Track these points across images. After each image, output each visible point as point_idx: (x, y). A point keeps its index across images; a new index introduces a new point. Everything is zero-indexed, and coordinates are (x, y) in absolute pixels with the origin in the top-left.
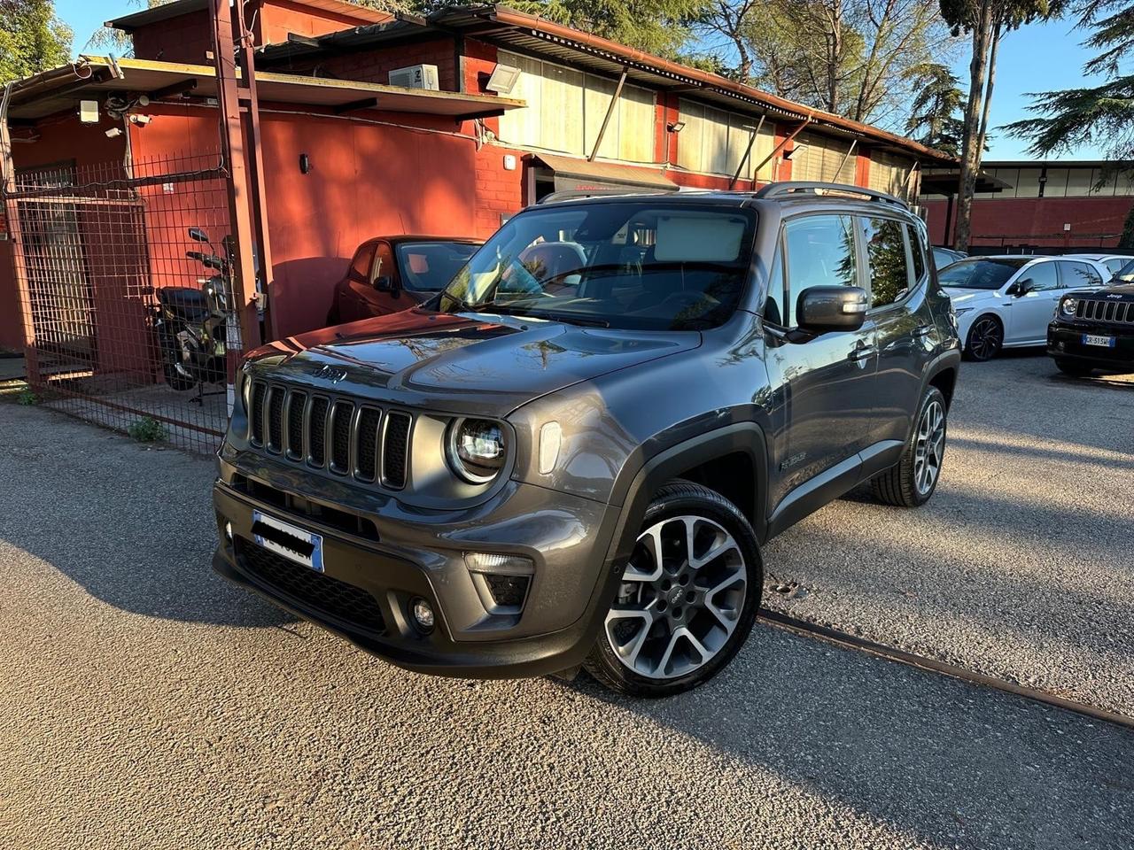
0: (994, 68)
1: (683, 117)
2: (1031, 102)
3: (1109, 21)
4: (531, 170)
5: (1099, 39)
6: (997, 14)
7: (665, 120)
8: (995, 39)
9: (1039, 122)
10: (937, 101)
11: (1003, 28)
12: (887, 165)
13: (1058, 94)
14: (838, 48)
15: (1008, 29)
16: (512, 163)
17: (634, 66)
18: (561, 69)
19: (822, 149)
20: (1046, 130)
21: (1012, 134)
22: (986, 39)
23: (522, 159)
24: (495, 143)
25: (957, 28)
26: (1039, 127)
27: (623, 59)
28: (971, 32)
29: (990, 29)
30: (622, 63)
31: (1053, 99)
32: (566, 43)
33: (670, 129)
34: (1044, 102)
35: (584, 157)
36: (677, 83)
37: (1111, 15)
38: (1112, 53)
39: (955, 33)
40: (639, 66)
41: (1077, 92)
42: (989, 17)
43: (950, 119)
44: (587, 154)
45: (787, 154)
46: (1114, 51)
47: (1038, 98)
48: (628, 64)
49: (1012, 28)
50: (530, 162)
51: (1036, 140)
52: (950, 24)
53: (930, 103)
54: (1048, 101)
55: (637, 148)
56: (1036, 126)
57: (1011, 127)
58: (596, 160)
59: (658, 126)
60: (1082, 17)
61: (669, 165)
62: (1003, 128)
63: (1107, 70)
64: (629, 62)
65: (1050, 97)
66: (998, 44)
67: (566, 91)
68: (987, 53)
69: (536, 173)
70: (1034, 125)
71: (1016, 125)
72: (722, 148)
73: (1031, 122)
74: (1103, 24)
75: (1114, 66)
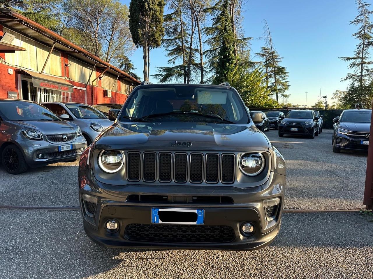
0: (149, 59)
1: (70, 62)
2: (157, 69)
3: (171, 50)
4: (19, 75)
5: (170, 54)
6: (148, 44)
7: (64, 62)
8: (148, 51)
9: (161, 75)
10: (125, 66)
11: (150, 48)
12: (124, 84)
13: (163, 68)
14: (98, 46)
15: (152, 48)
16: (11, 72)
17: (58, 42)
18: (28, 39)
19: (108, 77)
20: (162, 77)
21: (154, 77)
22: (147, 50)
23: (15, 70)
24: (4, 63)
25: (138, 46)
26: (161, 76)
27: (54, 39)
28: (142, 48)
29: (147, 48)
30: (54, 40)
31: (162, 69)
32: (35, 29)
33: (66, 65)
34: (160, 70)
35: (38, 72)
36: (71, 50)
37: (172, 49)
38: (173, 59)
39: (137, 47)
40: (59, 42)
41: (168, 68)
42: (146, 44)
43: (130, 72)
44: (39, 71)
45: (100, 78)
46: (174, 58)
47: (158, 68)
48: (56, 41)
49: (153, 48)
50: (19, 72)
51: (160, 80)
52: (136, 45)
53: (124, 67)
54: (161, 70)
55: (55, 71)
56: (160, 76)
57: (154, 75)
58: (43, 74)
59: (62, 64)
60: (166, 48)
61: (67, 78)
62: (152, 76)
63: (173, 63)
64: (56, 40)
65: (161, 69)
66: (149, 52)
67: (30, 47)
68: (147, 54)
69: (22, 77)
70: (159, 76)
71: (155, 75)
72: (82, 74)
73: (159, 75)
74: (170, 51)
75: (174, 62)
